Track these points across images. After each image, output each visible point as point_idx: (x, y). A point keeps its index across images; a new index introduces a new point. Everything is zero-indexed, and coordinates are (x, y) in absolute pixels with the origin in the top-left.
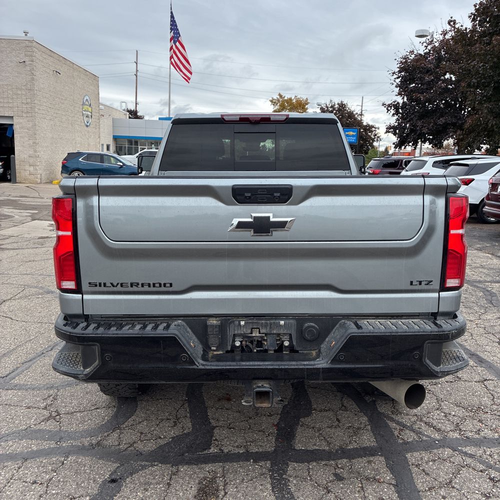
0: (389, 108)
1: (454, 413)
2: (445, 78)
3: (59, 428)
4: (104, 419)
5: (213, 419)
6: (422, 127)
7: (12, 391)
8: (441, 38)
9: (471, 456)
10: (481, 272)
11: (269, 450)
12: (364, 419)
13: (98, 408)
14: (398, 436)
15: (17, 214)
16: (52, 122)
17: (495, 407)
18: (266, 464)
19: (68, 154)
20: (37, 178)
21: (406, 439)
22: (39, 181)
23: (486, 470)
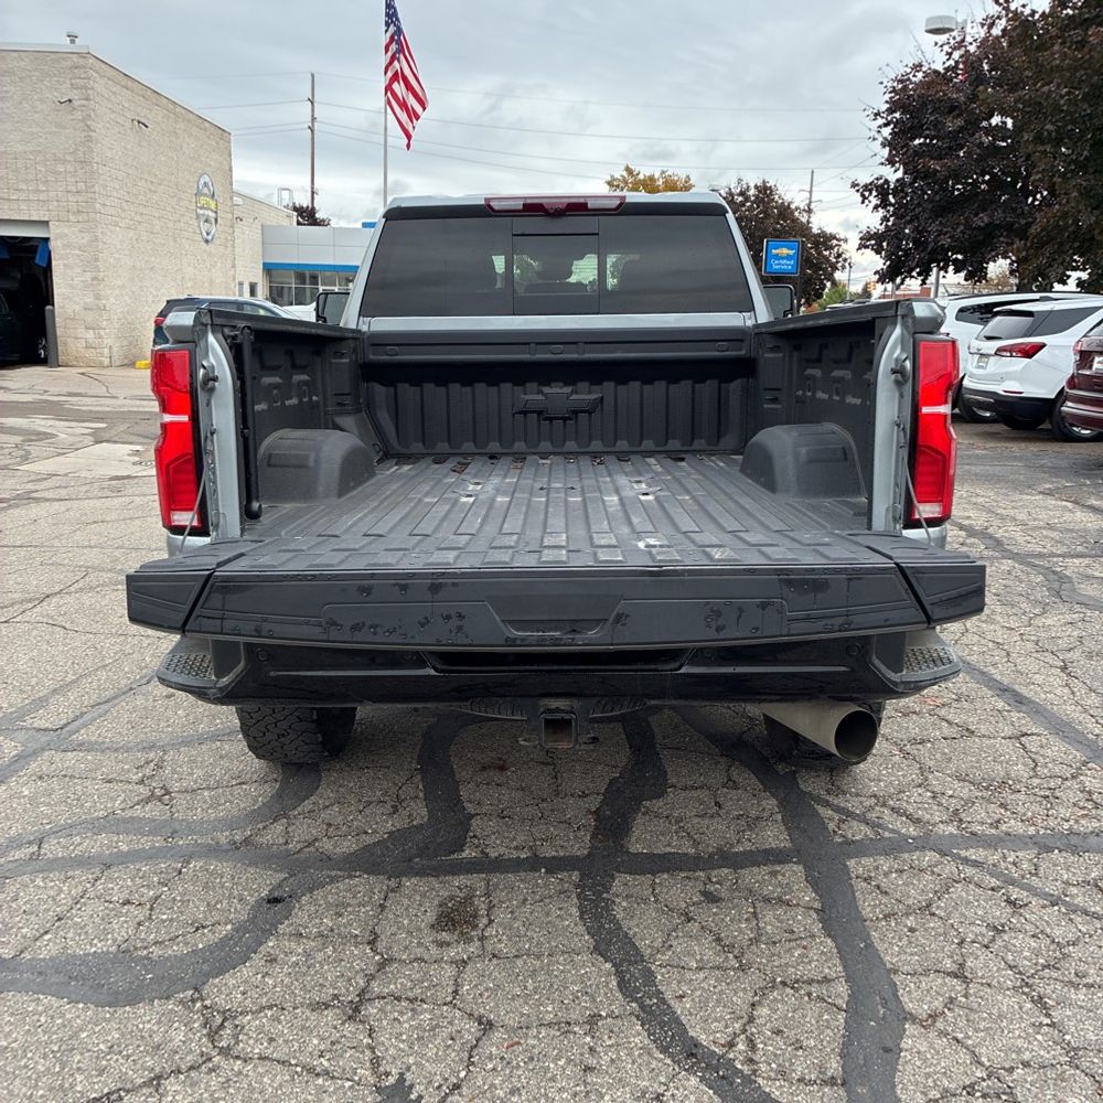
0: (867, 194)
1: (951, 792)
2: (990, 124)
3: (169, 814)
4: (256, 801)
5: (470, 802)
6: (939, 235)
7: (75, 753)
8: (982, 33)
9: (976, 864)
10: (1046, 537)
11: (579, 853)
12: (771, 803)
13: (243, 783)
14: (834, 831)
15: (62, 430)
16: (132, 233)
17: (1036, 781)
18: (570, 876)
19: (168, 302)
20: (102, 354)
21: (850, 836)
22: (107, 361)
23: (1002, 888)
